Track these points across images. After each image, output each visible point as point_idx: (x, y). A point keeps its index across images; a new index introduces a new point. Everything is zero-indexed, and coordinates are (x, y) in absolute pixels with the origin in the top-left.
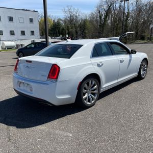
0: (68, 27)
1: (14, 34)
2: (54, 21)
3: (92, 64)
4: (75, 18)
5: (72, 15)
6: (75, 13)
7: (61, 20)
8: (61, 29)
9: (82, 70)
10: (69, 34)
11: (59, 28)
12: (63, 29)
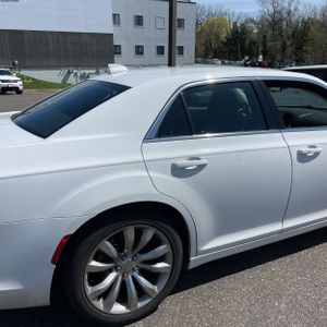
0: (265, 37)
1: (142, 53)
2: (235, 24)
3: (145, 165)
4: (285, 16)
5: (279, 8)
6: (286, 5)
7: (252, 21)
8: (247, 43)
9: (75, 193)
10: (264, 53)
11: (244, 40)
12: (253, 43)
